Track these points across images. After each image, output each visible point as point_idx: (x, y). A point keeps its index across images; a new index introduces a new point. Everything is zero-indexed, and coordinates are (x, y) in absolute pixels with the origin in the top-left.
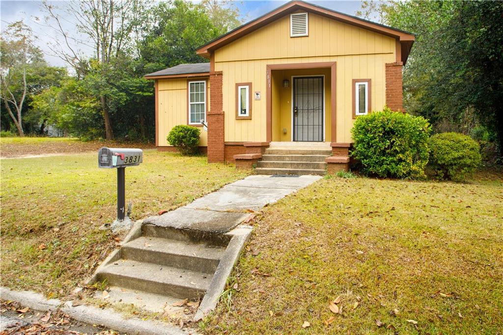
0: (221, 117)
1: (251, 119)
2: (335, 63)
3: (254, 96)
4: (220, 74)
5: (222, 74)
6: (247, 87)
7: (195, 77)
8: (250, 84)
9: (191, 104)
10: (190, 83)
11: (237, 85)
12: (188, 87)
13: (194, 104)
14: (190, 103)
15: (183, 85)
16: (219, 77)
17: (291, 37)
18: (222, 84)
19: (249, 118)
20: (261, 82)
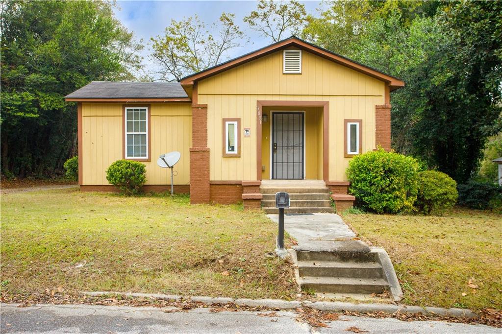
0: (206, 154)
1: (240, 157)
2: (328, 102)
3: (243, 132)
4: (205, 107)
5: (207, 108)
6: (236, 123)
7: (137, 102)
8: (238, 120)
9: (128, 135)
10: (126, 108)
11: (224, 120)
12: (123, 116)
13: (133, 134)
14: (126, 133)
15: (118, 111)
16: (203, 111)
17: (284, 74)
18: (207, 118)
19: (238, 156)
20: (251, 119)
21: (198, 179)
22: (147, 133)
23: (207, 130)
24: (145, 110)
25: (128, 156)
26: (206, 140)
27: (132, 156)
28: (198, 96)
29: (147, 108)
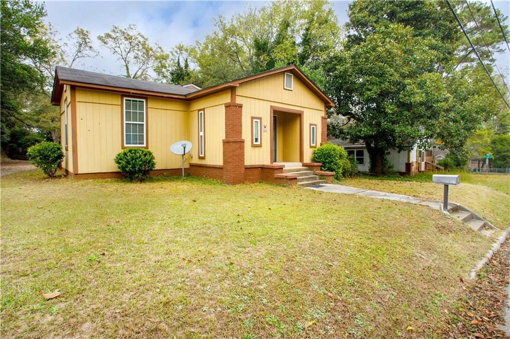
0: (242, 144)
1: (261, 147)
2: (303, 111)
4: (241, 106)
5: (242, 107)
6: (259, 121)
8: (260, 119)
9: (126, 124)
10: (125, 98)
11: (253, 118)
12: (122, 105)
13: (137, 124)
14: (125, 122)
15: (117, 101)
16: (240, 108)
17: (284, 89)
18: (241, 115)
19: (260, 146)
20: (267, 121)
21: (237, 164)
22: (145, 123)
23: (241, 125)
24: (143, 102)
25: (126, 144)
26: (241, 132)
27: (130, 144)
28: (237, 96)
29: (144, 100)
